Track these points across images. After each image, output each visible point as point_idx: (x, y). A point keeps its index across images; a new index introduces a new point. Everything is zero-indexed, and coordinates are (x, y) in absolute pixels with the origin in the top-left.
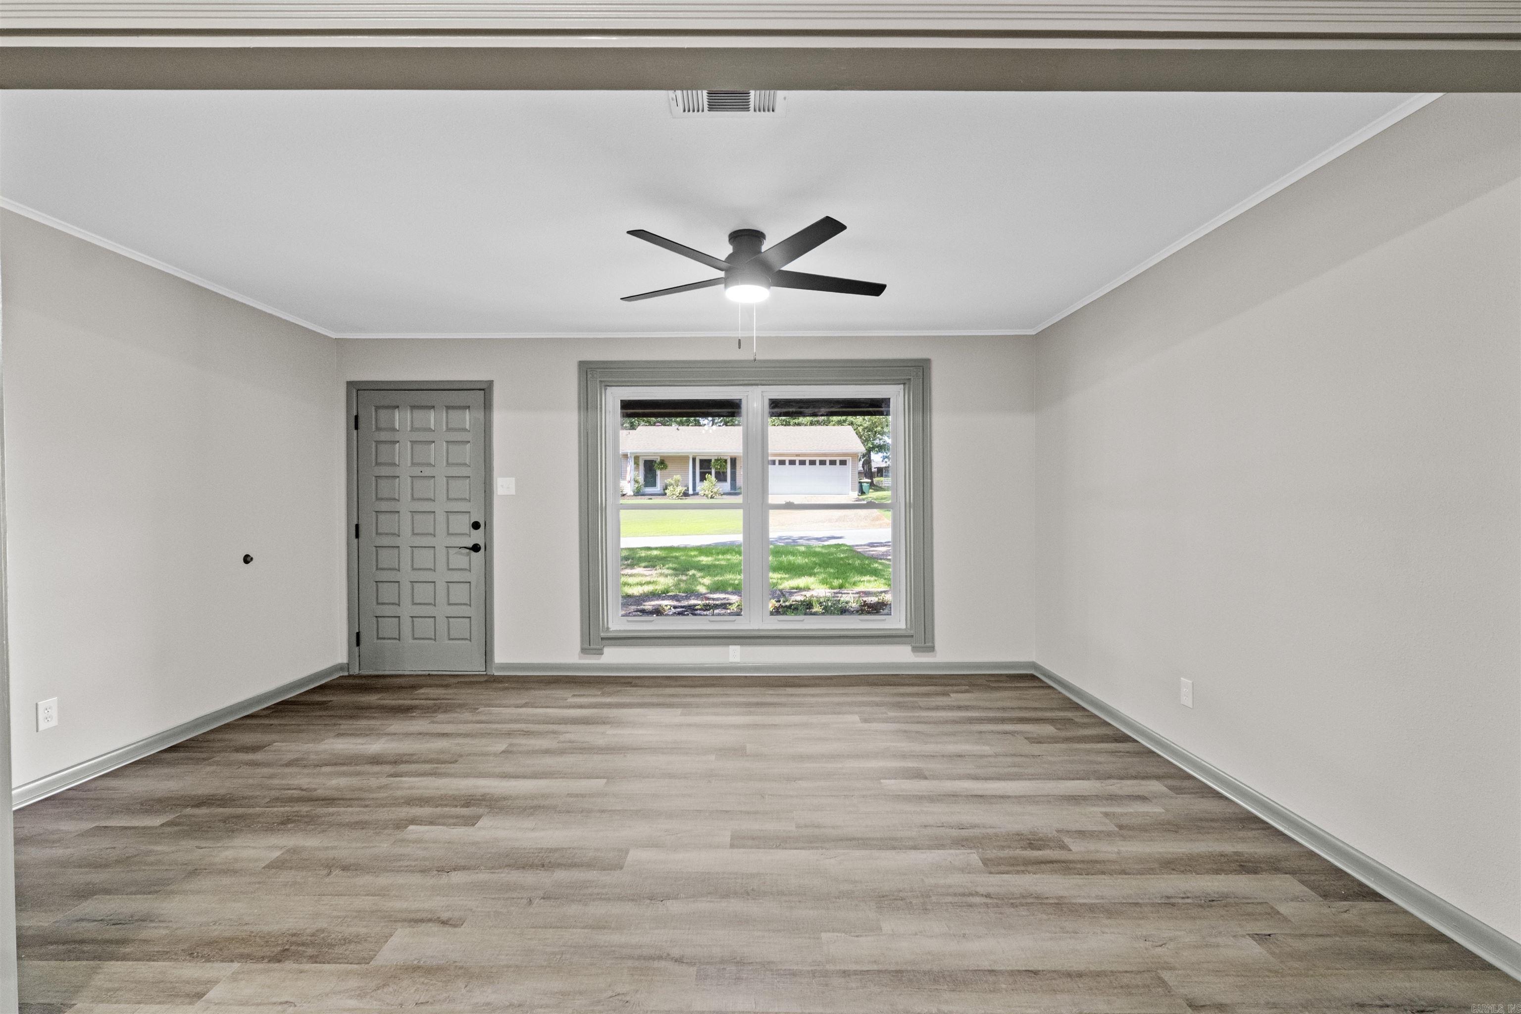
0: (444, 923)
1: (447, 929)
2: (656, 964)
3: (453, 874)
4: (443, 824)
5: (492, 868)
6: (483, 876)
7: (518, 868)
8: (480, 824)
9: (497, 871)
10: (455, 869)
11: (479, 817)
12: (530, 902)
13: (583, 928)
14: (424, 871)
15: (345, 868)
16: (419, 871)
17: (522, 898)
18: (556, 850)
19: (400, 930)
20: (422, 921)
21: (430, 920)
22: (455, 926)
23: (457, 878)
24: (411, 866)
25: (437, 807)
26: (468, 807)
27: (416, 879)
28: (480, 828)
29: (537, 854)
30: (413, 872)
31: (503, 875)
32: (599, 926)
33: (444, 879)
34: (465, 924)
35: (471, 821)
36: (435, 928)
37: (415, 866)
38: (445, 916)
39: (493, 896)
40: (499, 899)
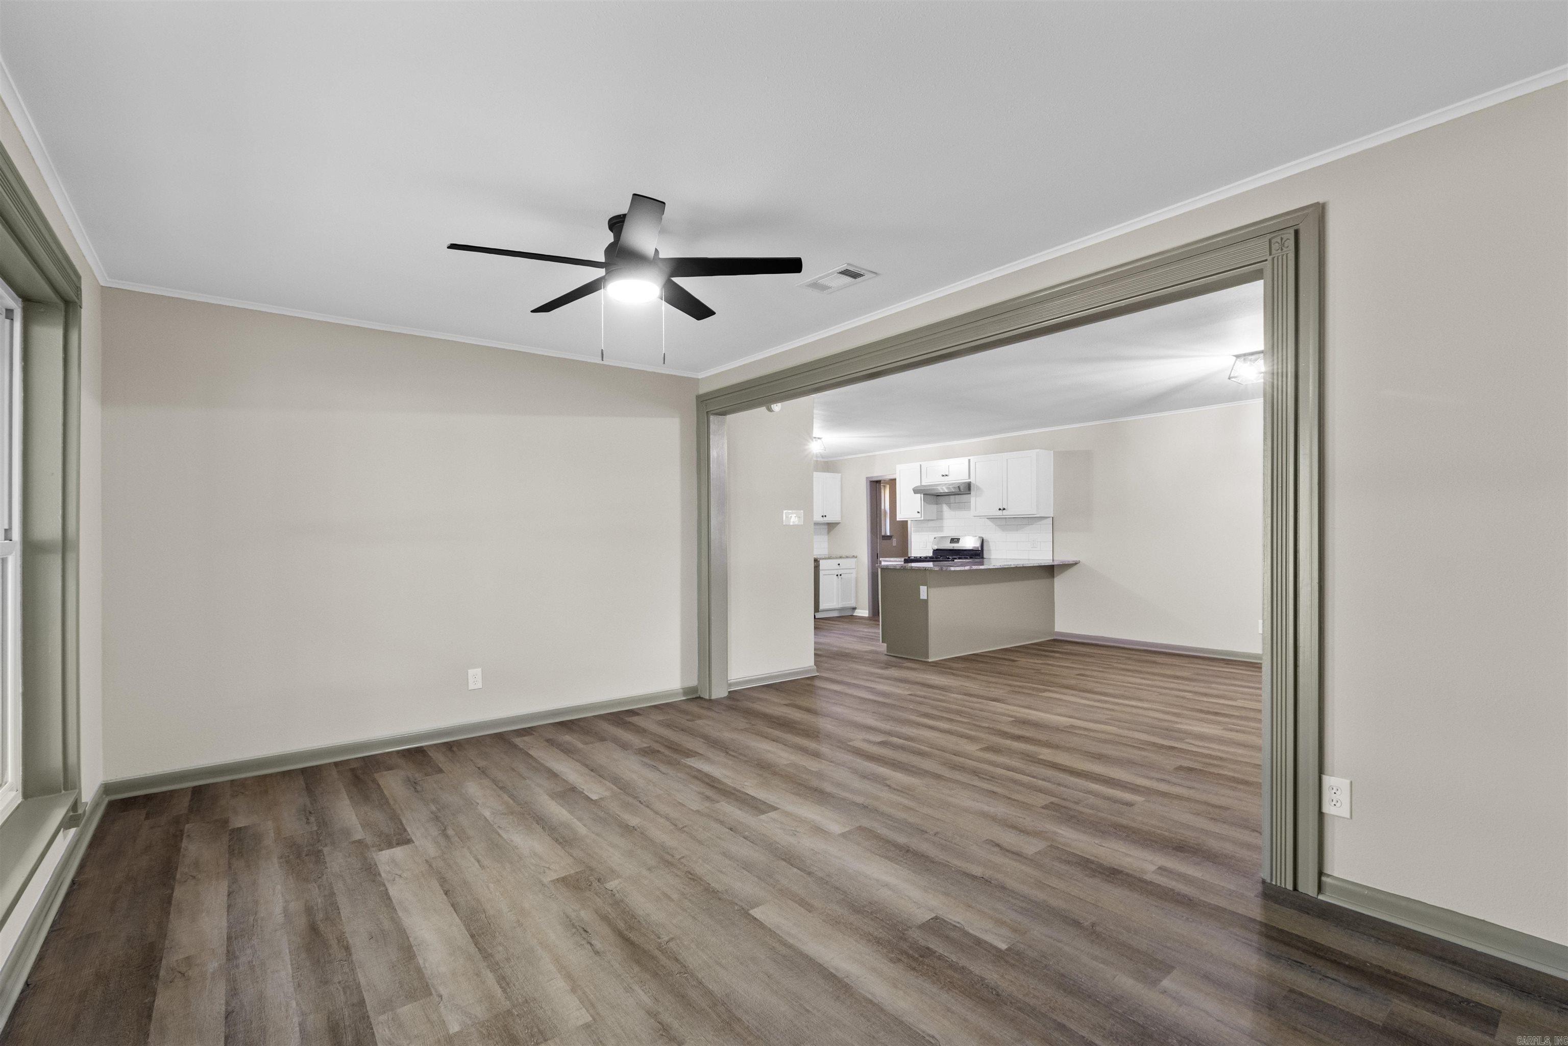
0: (998, 845)
1: (997, 842)
2: (901, 789)
3: (979, 874)
4: (967, 934)
5: (946, 865)
6: (956, 862)
7: (927, 857)
8: (928, 916)
9: (944, 862)
10: (974, 878)
11: (924, 927)
12: (936, 834)
13: (918, 811)
14: (1003, 888)
15: (1076, 924)
16: (1006, 889)
17: (940, 838)
18: (887, 858)
19: (1030, 854)
20: (1013, 853)
21: (1008, 851)
22: (992, 841)
23: (977, 870)
24: (1012, 897)
25: (963, 968)
26: (928, 948)
27: (1011, 883)
28: (932, 910)
29: (904, 861)
30: (1013, 891)
31: (941, 857)
32: (908, 809)
33: (988, 873)
34: (984, 839)
35: (936, 926)
36: (1005, 845)
37: (1010, 896)
38: (996, 849)
39: (958, 847)
40: (955, 844)
